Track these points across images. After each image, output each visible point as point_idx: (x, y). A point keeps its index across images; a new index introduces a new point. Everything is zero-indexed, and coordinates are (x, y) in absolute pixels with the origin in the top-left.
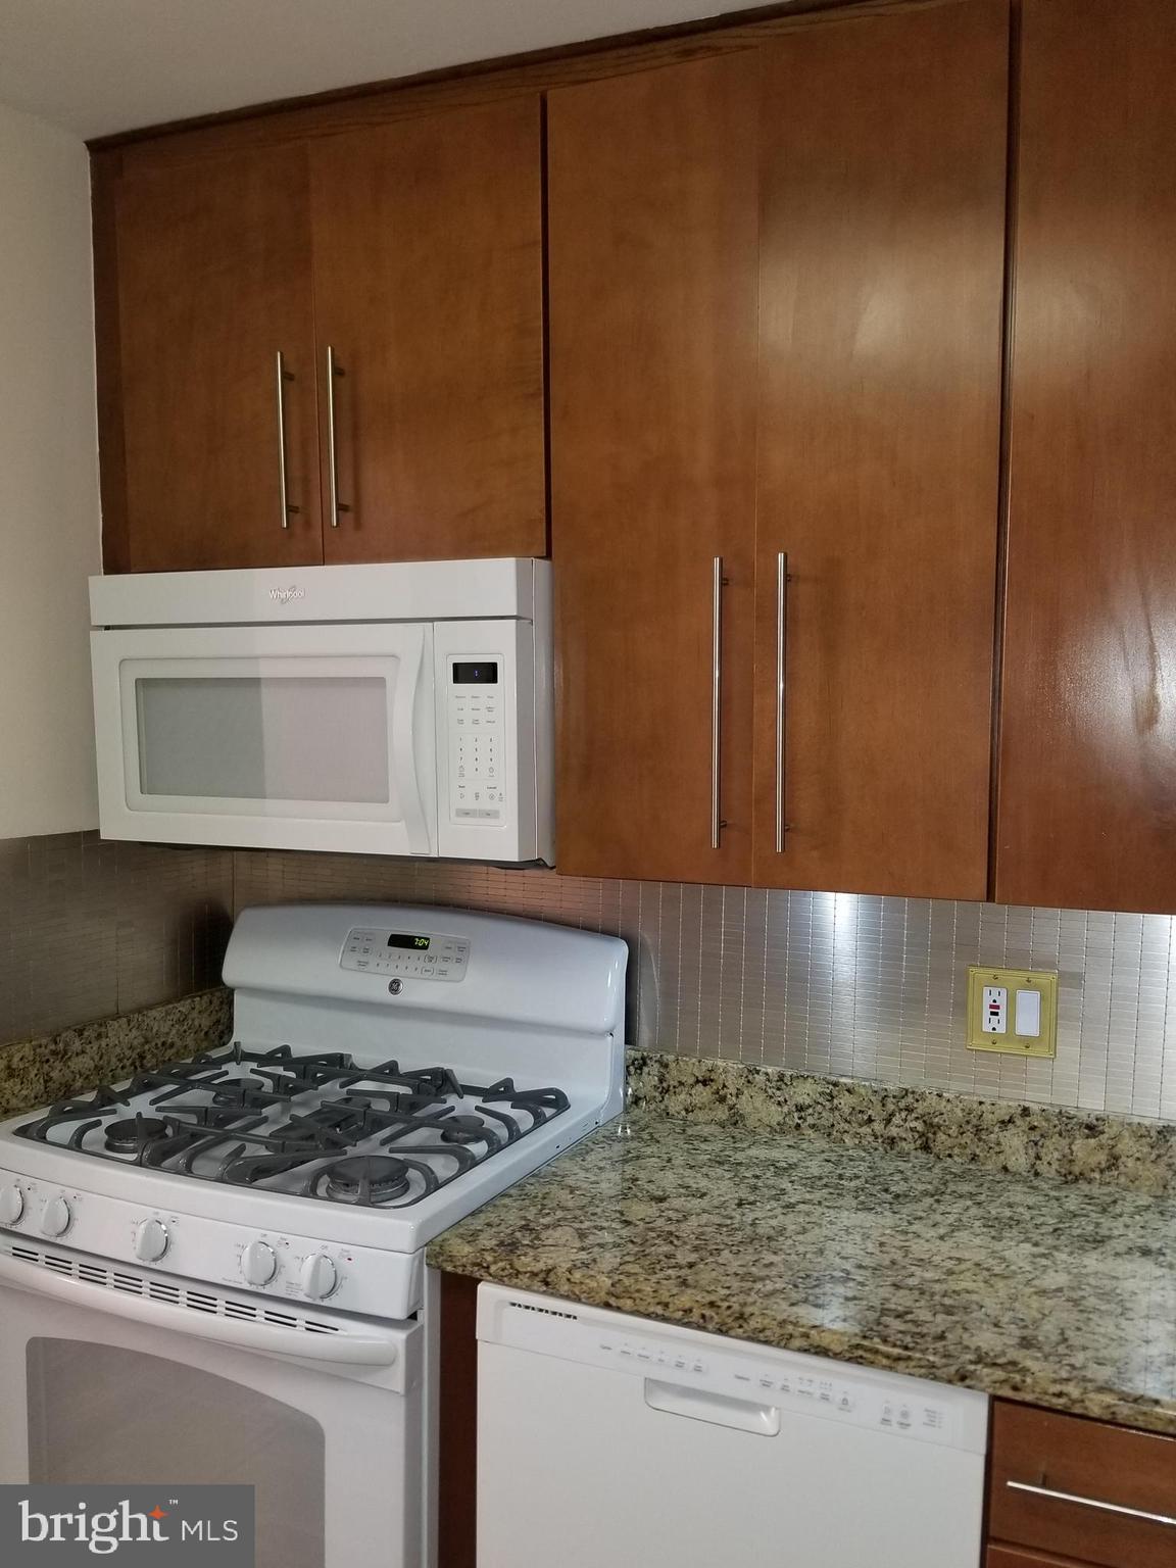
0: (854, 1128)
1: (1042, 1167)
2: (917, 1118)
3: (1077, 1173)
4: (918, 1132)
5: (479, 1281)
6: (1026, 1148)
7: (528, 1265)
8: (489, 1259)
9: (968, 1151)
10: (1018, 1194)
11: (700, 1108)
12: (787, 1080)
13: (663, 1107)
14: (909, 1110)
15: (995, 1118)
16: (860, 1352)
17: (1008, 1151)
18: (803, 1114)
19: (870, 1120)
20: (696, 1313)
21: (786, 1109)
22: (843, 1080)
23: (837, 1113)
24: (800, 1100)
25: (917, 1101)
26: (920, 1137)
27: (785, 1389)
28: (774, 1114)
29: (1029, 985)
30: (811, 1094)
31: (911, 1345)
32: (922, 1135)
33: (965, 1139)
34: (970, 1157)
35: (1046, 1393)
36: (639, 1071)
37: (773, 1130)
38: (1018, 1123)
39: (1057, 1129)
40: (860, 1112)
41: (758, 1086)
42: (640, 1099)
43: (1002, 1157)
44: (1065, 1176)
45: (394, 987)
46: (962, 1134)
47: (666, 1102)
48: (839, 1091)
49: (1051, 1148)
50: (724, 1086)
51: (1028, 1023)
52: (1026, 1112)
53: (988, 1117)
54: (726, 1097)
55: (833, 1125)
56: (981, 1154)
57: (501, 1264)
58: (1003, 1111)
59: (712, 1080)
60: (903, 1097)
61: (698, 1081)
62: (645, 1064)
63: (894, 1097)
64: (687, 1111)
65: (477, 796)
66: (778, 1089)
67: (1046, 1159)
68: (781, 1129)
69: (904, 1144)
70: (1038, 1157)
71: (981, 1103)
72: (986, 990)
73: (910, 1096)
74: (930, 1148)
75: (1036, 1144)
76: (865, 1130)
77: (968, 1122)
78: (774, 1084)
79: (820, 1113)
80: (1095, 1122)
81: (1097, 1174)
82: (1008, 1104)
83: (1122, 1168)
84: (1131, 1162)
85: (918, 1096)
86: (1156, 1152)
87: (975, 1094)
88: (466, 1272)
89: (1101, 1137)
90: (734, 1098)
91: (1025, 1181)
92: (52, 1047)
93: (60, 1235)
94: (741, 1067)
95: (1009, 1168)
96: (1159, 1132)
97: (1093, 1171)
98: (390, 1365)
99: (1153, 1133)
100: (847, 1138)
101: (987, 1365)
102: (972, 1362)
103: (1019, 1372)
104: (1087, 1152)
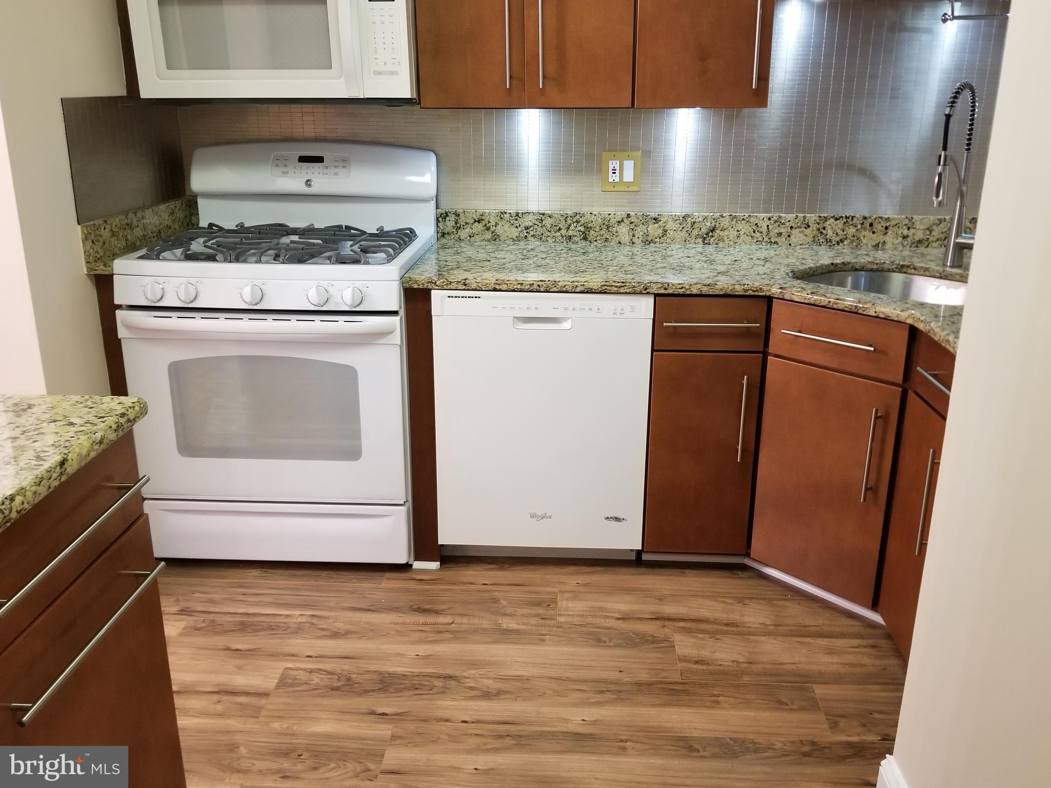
0: (553, 234)
1: (635, 240)
2: (581, 225)
3: (650, 240)
4: (581, 231)
5: (432, 289)
6: (629, 232)
7: (454, 279)
8: (435, 279)
9: (604, 237)
10: (628, 248)
11: (477, 235)
12: (519, 215)
13: (457, 236)
14: (578, 222)
15: (615, 220)
16: (606, 287)
17: (621, 235)
18: (528, 230)
19: (560, 229)
20: (535, 285)
21: (520, 229)
22: (546, 212)
23: (544, 228)
24: (526, 224)
25: (581, 217)
26: (582, 234)
28: (514, 233)
29: (629, 158)
30: (532, 220)
31: (625, 281)
33: (603, 232)
34: (605, 240)
35: (677, 288)
36: (444, 220)
37: (514, 240)
38: (625, 221)
39: (642, 222)
40: (555, 226)
41: (506, 220)
42: (445, 234)
43: (618, 237)
44: (645, 242)
45: (308, 183)
46: (601, 230)
47: (459, 233)
48: (545, 218)
49: (639, 231)
50: (489, 222)
51: (629, 176)
52: (629, 216)
53: (612, 220)
54: (490, 227)
55: (543, 234)
56: (609, 238)
57: (442, 280)
58: (619, 217)
59: (483, 220)
60: (575, 217)
61: (475, 221)
62: (447, 216)
63: (571, 217)
64: (470, 236)
65: (385, 64)
66: (516, 220)
67: (637, 236)
68: (518, 239)
69: (575, 238)
70: (634, 236)
71: (609, 214)
72: (611, 162)
73: (578, 215)
74: (587, 238)
75: (633, 230)
76: (558, 234)
77: (604, 224)
78: (514, 218)
79: (536, 229)
80: (657, 217)
81: (658, 240)
82: (621, 214)
83: (668, 235)
84: (672, 232)
85: (581, 215)
86: (682, 226)
87: (606, 210)
88: (425, 287)
89: (660, 223)
90: (494, 227)
91: (630, 246)
92: (126, 221)
93: (191, 302)
94: (497, 211)
95: (621, 242)
96: (683, 218)
97: (656, 238)
98: (392, 332)
99: (681, 218)
100: (549, 239)
101: (654, 283)
102: (648, 283)
103: (666, 283)
104: (654, 230)
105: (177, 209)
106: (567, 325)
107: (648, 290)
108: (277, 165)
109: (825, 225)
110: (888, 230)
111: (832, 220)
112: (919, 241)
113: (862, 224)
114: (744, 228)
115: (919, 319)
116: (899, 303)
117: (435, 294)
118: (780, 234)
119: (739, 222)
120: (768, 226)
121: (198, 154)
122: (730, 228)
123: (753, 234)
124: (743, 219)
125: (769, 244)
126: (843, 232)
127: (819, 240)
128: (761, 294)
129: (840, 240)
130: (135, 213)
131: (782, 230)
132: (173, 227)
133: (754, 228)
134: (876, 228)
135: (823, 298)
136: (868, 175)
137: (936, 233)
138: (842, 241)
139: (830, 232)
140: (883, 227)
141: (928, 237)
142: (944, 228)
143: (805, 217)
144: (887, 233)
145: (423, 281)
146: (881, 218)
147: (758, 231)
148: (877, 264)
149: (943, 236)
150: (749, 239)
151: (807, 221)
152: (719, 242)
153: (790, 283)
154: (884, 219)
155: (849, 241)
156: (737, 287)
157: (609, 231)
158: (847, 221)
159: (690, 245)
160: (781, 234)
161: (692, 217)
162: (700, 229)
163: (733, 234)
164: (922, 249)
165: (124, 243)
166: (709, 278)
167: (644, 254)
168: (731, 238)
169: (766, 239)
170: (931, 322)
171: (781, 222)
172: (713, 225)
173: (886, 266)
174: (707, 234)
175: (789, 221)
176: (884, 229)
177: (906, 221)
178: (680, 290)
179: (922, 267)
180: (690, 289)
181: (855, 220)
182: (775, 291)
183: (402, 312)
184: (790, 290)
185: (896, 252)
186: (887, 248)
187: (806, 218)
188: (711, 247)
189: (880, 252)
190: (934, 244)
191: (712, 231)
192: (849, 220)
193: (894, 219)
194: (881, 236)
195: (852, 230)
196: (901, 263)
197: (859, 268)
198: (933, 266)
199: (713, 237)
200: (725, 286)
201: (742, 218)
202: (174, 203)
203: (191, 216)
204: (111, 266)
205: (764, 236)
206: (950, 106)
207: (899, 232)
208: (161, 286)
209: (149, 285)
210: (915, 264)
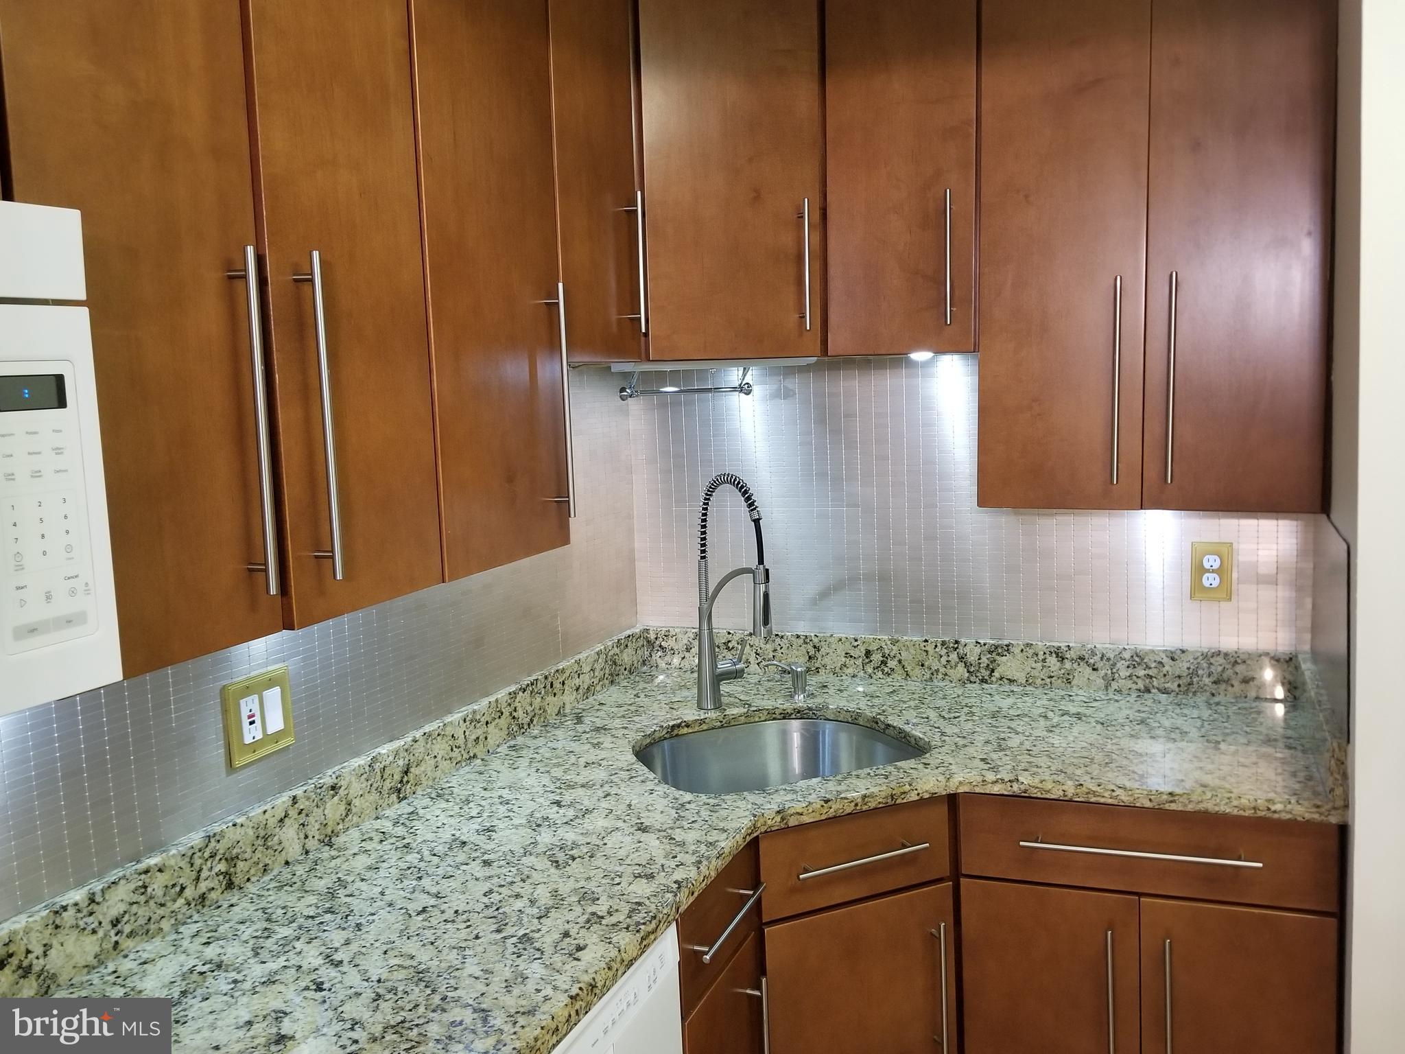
0: (169, 908)
1: (309, 844)
2: (221, 859)
3: (330, 833)
4: (222, 873)
6: (298, 834)
9: (261, 865)
12: (98, 898)
14: (213, 855)
15: (275, 820)
17: (287, 845)
18: (119, 927)
19: (183, 889)
23: (152, 903)
24: (114, 912)
25: (218, 842)
26: (225, 877)
28: (90, 945)
29: (271, 684)
30: (124, 898)
32: (226, 874)
33: (258, 854)
34: (262, 871)
38: (290, 814)
39: (315, 801)
41: (67, 926)
43: (284, 853)
44: (323, 841)
46: (254, 852)
48: (150, 877)
50: (28, 952)
51: (275, 720)
52: (294, 801)
53: (271, 823)
54: (31, 965)
56: (270, 862)
58: (280, 812)
59: (12, 956)
60: (207, 846)
63: (200, 850)
65: (49, 597)
66: (91, 914)
67: (310, 834)
68: (100, 960)
69: (213, 893)
70: (306, 836)
71: (265, 812)
72: (243, 702)
73: (212, 840)
74: (233, 883)
75: (304, 825)
76: (181, 901)
77: (257, 837)
79: (135, 914)
80: (333, 781)
82: (282, 801)
83: (353, 809)
84: (357, 801)
85: (217, 838)
86: (370, 783)
89: (337, 792)
90: (41, 960)
95: (290, 860)
96: (370, 766)
97: (338, 824)
99: (367, 768)
100: (163, 923)
104: (333, 810)
109: (515, 704)
110: (565, 686)
111: (520, 694)
112: (587, 688)
113: (545, 687)
118: (478, 740)
119: (434, 741)
120: (464, 733)
122: (426, 757)
123: (451, 754)
125: (469, 761)
126: (532, 706)
127: (512, 730)
129: (530, 720)
131: (479, 733)
133: (450, 743)
134: (556, 688)
137: (597, 673)
138: (532, 720)
139: (521, 713)
140: (560, 683)
143: (496, 701)
144: (564, 690)
147: (456, 747)
150: (447, 765)
151: (499, 706)
152: (416, 787)
154: (560, 672)
155: (537, 718)
157: (267, 849)
160: (478, 738)
161: (379, 759)
162: (392, 776)
163: (430, 765)
164: (592, 699)
168: (429, 775)
169: (465, 755)
171: (475, 720)
172: (406, 760)
174: (401, 782)
175: (483, 714)
176: (561, 686)
177: (576, 667)
181: (539, 684)
182: (772, 820)
187: (498, 701)
188: (408, 800)
191: (406, 773)
192: (534, 687)
193: (567, 668)
194: (561, 697)
195: (538, 701)
199: (408, 783)
201: (437, 733)
205: (463, 752)
207: (572, 685)
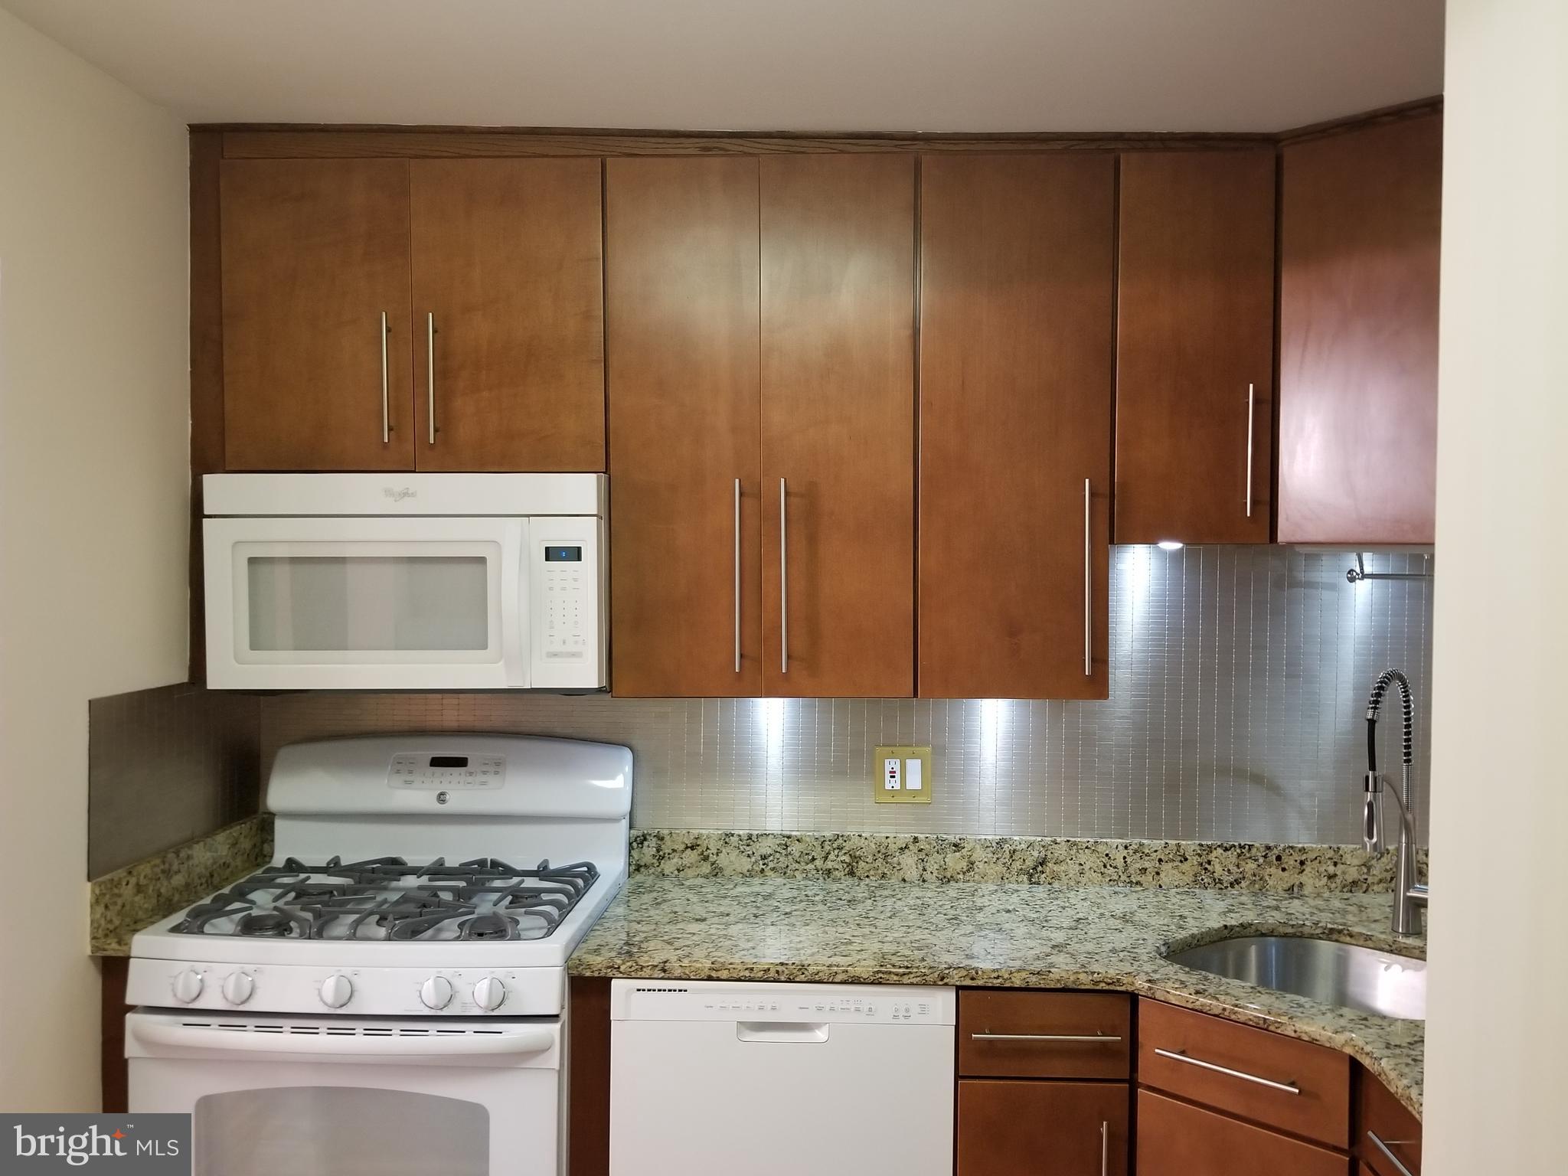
0: (803, 866)
1: (927, 876)
2: (846, 853)
3: (949, 877)
4: (846, 863)
5: (612, 978)
6: (917, 864)
7: (648, 961)
8: (619, 962)
9: (880, 872)
10: (916, 892)
11: (689, 867)
12: (754, 838)
13: (660, 870)
14: (840, 848)
15: (896, 847)
16: (880, 975)
17: (905, 868)
18: (766, 861)
19: (814, 859)
20: (773, 970)
21: (753, 859)
22: (794, 833)
23: (790, 857)
24: (764, 852)
25: (845, 841)
26: (847, 866)
27: (832, 1009)
28: (745, 864)
29: (914, 756)
30: (771, 845)
31: (909, 965)
32: (849, 864)
33: (878, 863)
34: (881, 876)
35: (990, 978)
36: (640, 846)
37: (744, 876)
38: (911, 847)
39: (936, 848)
40: (807, 854)
41: (733, 845)
42: (641, 866)
43: (901, 872)
44: (941, 880)
45: (441, 798)
46: (875, 860)
47: (662, 866)
48: (791, 842)
49: (933, 862)
50: (708, 848)
51: (914, 782)
52: (916, 840)
53: (892, 847)
54: (709, 856)
55: (787, 866)
56: (888, 873)
57: (629, 964)
58: (901, 842)
59: (698, 845)
60: (836, 840)
61: (687, 848)
62: (645, 839)
63: (830, 841)
64: (679, 870)
65: (564, 642)
66: (748, 846)
67: (929, 870)
68: (750, 874)
69: (837, 872)
70: (925, 870)
71: (887, 838)
72: (887, 761)
73: (841, 838)
74: (854, 873)
75: (923, 861)
76: (811, 866)
77: (879, 852)
78: (745, 842)
79: (778, 859)
80: (959, 842)
81: (961, 876)
82: (905, 837)
83: (976, 869)
84: (981, 865)
85: (845, 839)
86: (996, 856)
87: (883, 832)
88: (602, 974)
89: (963, 850)
90: (715, 856)
91: (919, 886)
92: (162, 867)
93: (243, 1003)
94: (720, 832)
95: (906, 880)
96: (997, 843)
97: (959, 874)
98: (548, 1049)
99: (994, 844)
100: (797, 873)
101: (955, 969)
102: (946, 969)
103: (973, 969)
104: (954, 862)
105: (243, 836)
106: (821, 1035)
107: (945, 981)
108: (398, 772)
109: (1210, 858)
110: (1304, 867)
111: (1220, 851)
112: (1353, 882)
113: (1265, 857)
114: (1090, 860)
115: (1362, 1049)
116: (1329, 1015)
117: (617, 985)
118: (1144, 871)
119: (1080, 851)
120: (1125, 858)
121: (284, 754)
122: (1068, 860)
123: (1103, 870)
124: (1087, 848)
125: (1129, 885)
126: (1239, 868)
127: (1202, 880)
128: (1119, 988)
129: (1235, 880)
130: (177, 853)
131: (1147, 865)
132: (233, 864)
133: (1103, 860)
134: (1287, 862)
135: (1214, 1002)
136: (1268, 785)
137: (1377, 871)
138: (1237, 882)
139: (1218, 869)
140: (1296, 861)
141: (1366, 877)
142: (1388, 864)
143: (1178, 845)
144: (1304, 870)
145: (600, 966)
146: (1292, 847)
147: (1111, 866)
148: (1293, 926)
149: (1388, 876)
150: (1097, 877)
151: (1182, 851)
152: (1053, 880)
153: (1162, 970)
154: (1297, 850)
155: (1248, 882)
156: (1082, 977)
157: (887, 863)
158: (1243, 853)
159: (1011, 885)
160: (1146, 869)
161: (1011, 843)
162: (1024, 860)
163: (1073, 869)
164: (1359, 897)
165: (154, 901)
166: (1038, 958)
167: (941, 903)
168: (1071, 876)
169: (1123, 878)
170: (1381, 1059)
171: (1143, 853)
172: (1042, 855)
173: (1306, 930)
174: (1034, 869)
175: (1156, 851)
176: (1298, 864)
177: (1331, 854)
178: (995, 981)
179: (1361, 934)
180: (1010, 978)
181: (1254, 851)
182: (1140, 984)
183: (565, 1016)
184: (1163, 984)
185: (1320, 902)
186: (1306, 892)
187: (1180, 846)
188: (1041, 888)
189: (1296, 902)
190: (1375, 888)
191: (1041, 864)
192: (1245, 851)
193: (1312, 850)
194: (1296, 876)
195: (1251, 866)
196: (1329, 926)
197: (1267, 932)
198: (1378, 931)
199: (1043, 873)
200: (1064, 974)
201: (1084, 846)
202: (239, 827)
203: (263, 842)
204: (128, 944)
205: (1121, 874)
206: (1372, 708)
207: (1322, 869)
208: (199, 977)
209: (182, 977)
210: (1350, 928)
